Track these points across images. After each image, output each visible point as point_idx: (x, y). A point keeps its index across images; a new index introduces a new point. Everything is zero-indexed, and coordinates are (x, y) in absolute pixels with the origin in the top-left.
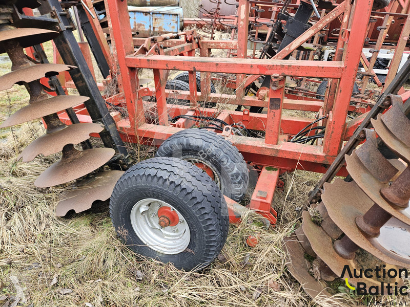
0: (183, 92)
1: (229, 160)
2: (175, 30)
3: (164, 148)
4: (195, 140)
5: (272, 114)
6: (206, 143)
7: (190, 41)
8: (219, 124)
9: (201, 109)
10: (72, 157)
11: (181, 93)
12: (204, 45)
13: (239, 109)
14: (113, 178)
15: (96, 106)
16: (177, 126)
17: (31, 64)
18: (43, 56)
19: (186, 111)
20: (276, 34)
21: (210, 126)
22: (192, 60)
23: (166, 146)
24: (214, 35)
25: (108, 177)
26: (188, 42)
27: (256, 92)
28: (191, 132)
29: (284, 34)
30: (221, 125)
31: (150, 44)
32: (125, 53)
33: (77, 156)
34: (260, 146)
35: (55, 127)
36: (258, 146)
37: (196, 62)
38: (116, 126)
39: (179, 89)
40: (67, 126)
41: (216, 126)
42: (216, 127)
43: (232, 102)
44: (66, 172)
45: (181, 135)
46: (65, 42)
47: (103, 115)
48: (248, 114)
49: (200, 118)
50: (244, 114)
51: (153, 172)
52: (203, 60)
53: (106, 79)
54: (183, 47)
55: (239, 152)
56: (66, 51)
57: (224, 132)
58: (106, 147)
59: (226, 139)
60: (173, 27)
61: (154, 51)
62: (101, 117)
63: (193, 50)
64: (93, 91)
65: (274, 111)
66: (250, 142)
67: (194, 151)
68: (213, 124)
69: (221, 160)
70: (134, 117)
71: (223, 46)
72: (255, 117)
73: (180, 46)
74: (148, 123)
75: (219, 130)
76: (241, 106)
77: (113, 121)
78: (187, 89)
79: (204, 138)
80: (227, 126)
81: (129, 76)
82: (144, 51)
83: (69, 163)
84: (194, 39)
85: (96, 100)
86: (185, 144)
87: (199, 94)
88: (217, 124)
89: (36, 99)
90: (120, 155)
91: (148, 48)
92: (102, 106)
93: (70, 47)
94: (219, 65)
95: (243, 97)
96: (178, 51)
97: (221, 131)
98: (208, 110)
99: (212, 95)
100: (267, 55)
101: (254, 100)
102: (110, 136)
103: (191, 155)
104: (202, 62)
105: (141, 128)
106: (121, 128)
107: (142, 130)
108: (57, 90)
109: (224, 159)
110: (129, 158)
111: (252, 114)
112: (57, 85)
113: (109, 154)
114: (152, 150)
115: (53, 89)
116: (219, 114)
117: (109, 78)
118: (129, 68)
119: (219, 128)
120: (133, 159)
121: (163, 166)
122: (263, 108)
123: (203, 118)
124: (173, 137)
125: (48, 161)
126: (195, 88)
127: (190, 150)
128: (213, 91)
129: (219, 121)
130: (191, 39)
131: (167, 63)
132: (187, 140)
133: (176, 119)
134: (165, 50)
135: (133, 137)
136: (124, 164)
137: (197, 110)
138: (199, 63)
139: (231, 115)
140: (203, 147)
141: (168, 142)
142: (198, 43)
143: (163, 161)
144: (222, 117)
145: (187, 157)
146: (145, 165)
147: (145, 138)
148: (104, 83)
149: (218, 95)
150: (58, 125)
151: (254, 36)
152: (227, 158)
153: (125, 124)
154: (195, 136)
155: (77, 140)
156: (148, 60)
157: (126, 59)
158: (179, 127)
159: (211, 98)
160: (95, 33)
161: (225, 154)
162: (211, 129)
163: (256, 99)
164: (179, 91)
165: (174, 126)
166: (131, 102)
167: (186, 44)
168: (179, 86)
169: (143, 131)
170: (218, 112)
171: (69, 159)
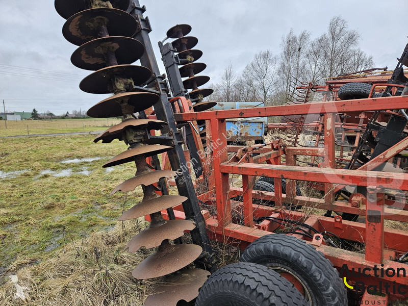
0: (268, 194)
1: (323, 275)
2: (259, 135)
3: (250, 252)
4: (282, 248)
5: (372, 227)
6: (295, 252)
7: (277, 149)
8: (307, 230)
9: (287, 212)
10: (166, 251)
11: (265, 194)
12: (290, 152)
13: (328, 214)
14: (198, 277)
15: (191, 205)
16: (261, 228)
17: (149, 170)
18: (157, 163)
19: (271, 212)
20: (366, 141)
21: (297, 231)
22: (280, 169)
23: (252, 250)
24: (298, 140)
25: (194, 275)
26: (275, 150)
27: (348, 198)
28: (278, 238)
29: (376, 143)
30: (310, 231)
31: (242, 154)
32: (220, 162)
33: (170, 251)
34: (360, 263)
35: (158, 223)
36: (357, 262)
37: (284, 171)
38: (205, 223)
39: (264, 189)
40: (166, 222)
41: (304, 231)
42: (304, 233)
43: (321, 206)
44: (160, 266)
45: (268, 240)
46: (176, 153)
47: (195, 213)
48: (341, 222)
49: (285, 221)
50: (335, 221)
51: (240, 279)
52: (291, 169)
53: (199, 179)
54: (270, 155)
55: (334, 267)
56: (175, 159)
57: (314, 241)
58: (194, 244)
59: (318, 249)
60: (258, 132)
61: (245, 160)
62: (193, 214)
63: (279, 156)
64: (190, 191)
65: (374, 224)
66: (347, 256)
67: (281, 259)
68: (300, 230)
69: (312, 274)
70: (222, 216)
71: (310, 153)
72: (350, 226)
73: (267, 154)
74: (234, 223)
75: (308, 237)
76: (331, 211)
77: (203, 219)
78: (272, 191)
79: (293, 246)
80: (318, 234)
81: (221, 180)
82: (236, 159)
83: (163, 257)
84: (281, 147)
85: (191, 200)
86: (271, 250)
87: (284, 196)
88: (305, 230)
89: (148, 198)
90: (206, 253)
91: (239, 157)
92: (196, 205)
93: (179, 156)
94: (307, 174)
95: (333, 202)
96: (265, 158)
97: (311, 239)
98: (294, 213)
99: (298, 198)
100: (357, 161)
101: (346, 206)
102: (199, 233)
103: (278, 263)
104: (290, 171)
105: (227, 228)
106: (209, 226)
107: (228, 229)
108: (162, 190)
109: (317, 274)
110: (214, 257)
111: (345, 222)
112: (163, 186)
113: (197, 251)
114: (234, 250)
115: (160, 189)
116: (307, 218)
117: (201, 178)
118: (222, 173)
119: (308, 235)
120: (217, 258)
121: (250, 274)
122: (358, 215)
123: (289, 221)
124: (259, 241)
125: (143, 251)
126: (280, 190)
127: (277, 258)
128: (299, 194)
129: (307, 226)
130: (277, 147)
131: (256, 170)
132: (274, 246)
133: (261, 220)
134: (254, 158)
135: (220, 236)
136: (208, 263)
137: (283, 212)
138: (287, 172)
139: (320, 220)
140: (292, 256)
141: (254, 246)
142: (284, 150)
143: (251, 268)
144: (310, 222)
145: (273, 264)
146: (232, 270)
147: (231, 239)
148: (196, 182)
149: (304, 198)
150: (160, 221)
151: (341, 139)
152: (320, 273)
153: (212, 222)
154: (282, 242)
155: (173, 236)
156: (240, 168)
157: (220, 166)
158: (264, 229)
159: (297, 200)
160: (196, 142)
161: (317, 268)
162: (298, 235)
163: (349, 206)
164: (263, 192)
165: (259, 227)
166: (221, 202)
167: (273, 151)
168: (264, 187)
169: (229, 231)
170: (306, 216)
171: (163, 252)
